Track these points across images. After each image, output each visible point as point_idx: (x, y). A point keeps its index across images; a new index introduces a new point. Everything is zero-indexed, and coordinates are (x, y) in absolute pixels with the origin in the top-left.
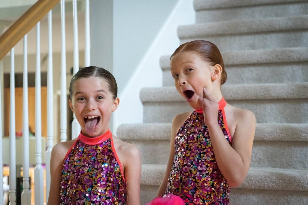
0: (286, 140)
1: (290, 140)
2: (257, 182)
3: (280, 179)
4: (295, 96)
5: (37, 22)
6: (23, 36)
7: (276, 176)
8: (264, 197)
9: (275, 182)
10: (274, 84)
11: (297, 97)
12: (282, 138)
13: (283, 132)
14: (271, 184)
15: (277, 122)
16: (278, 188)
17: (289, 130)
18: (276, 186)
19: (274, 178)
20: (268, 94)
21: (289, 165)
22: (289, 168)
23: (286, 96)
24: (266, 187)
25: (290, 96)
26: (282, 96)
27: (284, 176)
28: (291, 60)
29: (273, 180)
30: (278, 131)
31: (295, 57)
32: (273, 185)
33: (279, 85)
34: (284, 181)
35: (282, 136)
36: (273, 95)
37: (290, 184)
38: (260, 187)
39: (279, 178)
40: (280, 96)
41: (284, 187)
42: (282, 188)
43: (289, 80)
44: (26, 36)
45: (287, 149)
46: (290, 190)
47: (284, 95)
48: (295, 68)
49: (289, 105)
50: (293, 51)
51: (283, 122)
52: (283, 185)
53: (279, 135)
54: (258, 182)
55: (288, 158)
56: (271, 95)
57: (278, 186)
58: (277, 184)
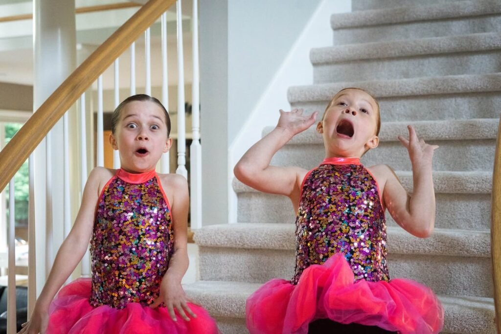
0: (447, 192)
1: (452, 192)
2: (410, 245)
3: (439, 242)
4: (459, 137)
5: (131, 43)
6: (114, 60)
7: (433, 238)
8: (418, 264)
9: (433, 245)
10: (432, 122)
11: (462, 138)
12: (443, 190)
13: (444, 182)
14: (427, 247)
15: (437, 170)
16: (436, 252)
17: (451, 180)
18: (433, 250)
19: (432, 241)
20: (425, 134)
21: (451, 224)
22: (450, 228)
23: (447, 137)
24: (421, 251)
25: (453, 137)
26: (442, 136)
27: (443, 237)
28: (455, 91)
29: (430, 243)
30: (437, 180)
31: (460, 87)
32: (431, 248)
33: (439, 122)
34: (444, 244)
35: (442, 188)
36: (431, 135)
37: (452, 247)
38: (413, 251)
39: (437, 240)
40: (440, 136)
41: (444, 251)
42: (441, 252)
43: (452, 116)
44: (117, 61)
45: (449, 204)
46: (452, 255)
47: (445, 136)
48: (460, 100)
49: (452, 148)
50: (456, 80)
51: (443, 170)
52: (443, 249)
53: (438, 186)
54: (412, 245)
55: (449, 215)
56: (428, 135)
57: (436, 250)
58: (436, 248)
